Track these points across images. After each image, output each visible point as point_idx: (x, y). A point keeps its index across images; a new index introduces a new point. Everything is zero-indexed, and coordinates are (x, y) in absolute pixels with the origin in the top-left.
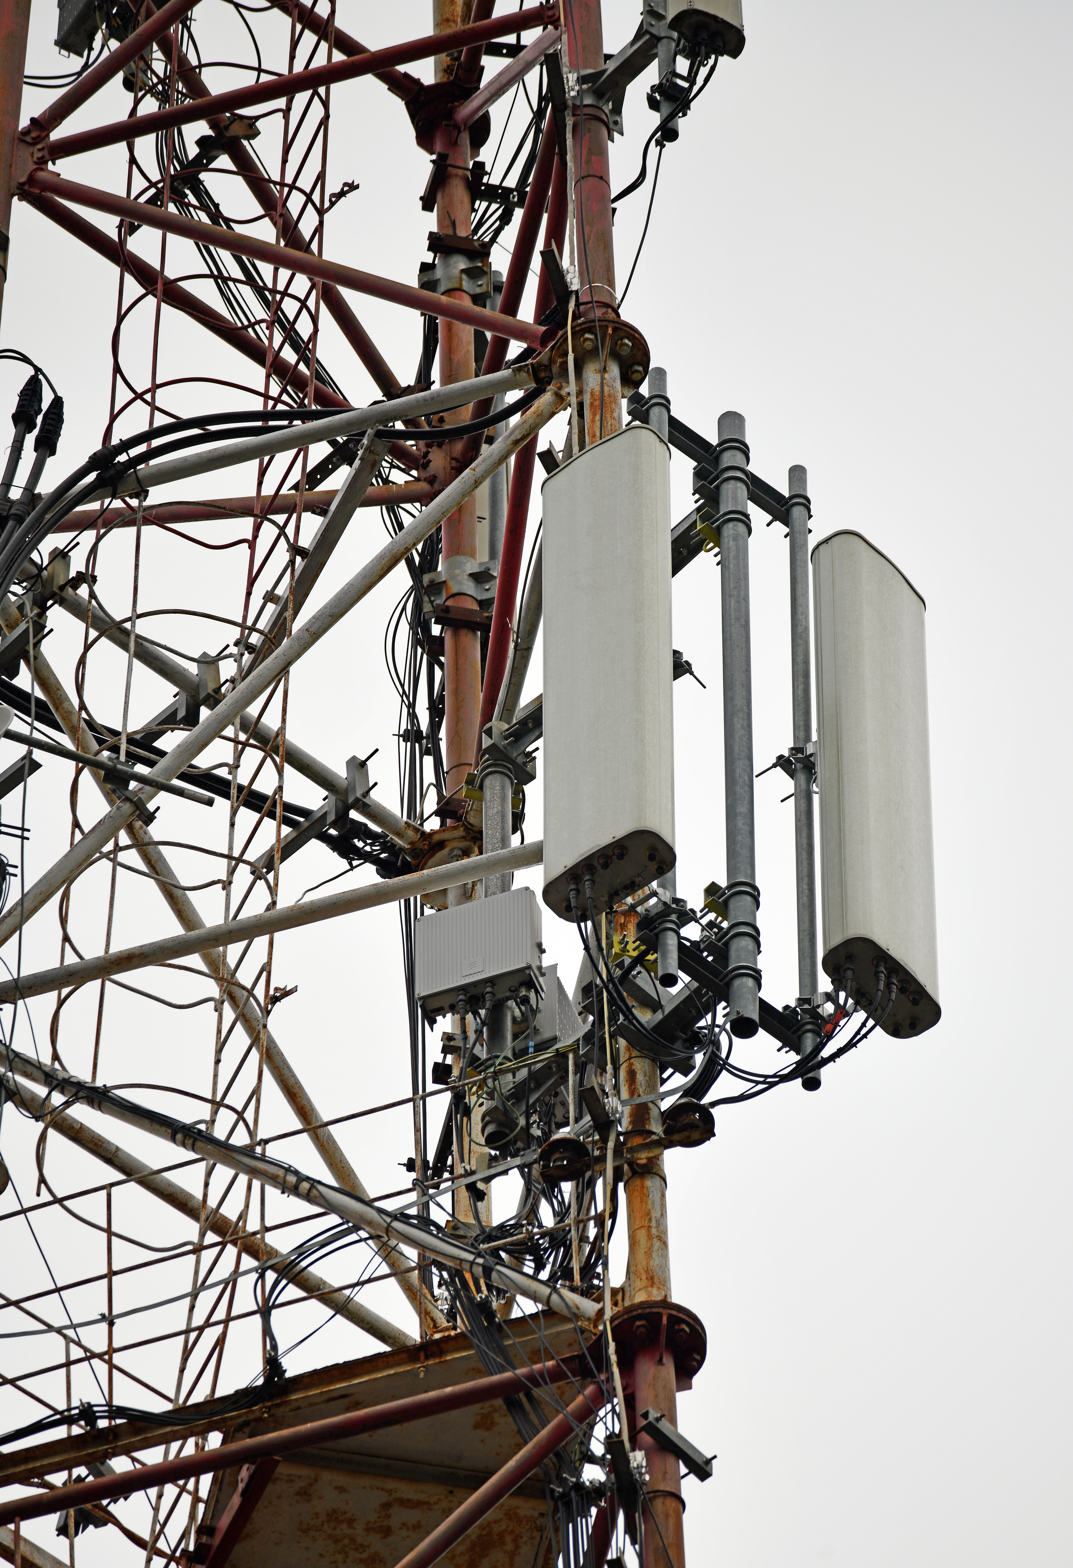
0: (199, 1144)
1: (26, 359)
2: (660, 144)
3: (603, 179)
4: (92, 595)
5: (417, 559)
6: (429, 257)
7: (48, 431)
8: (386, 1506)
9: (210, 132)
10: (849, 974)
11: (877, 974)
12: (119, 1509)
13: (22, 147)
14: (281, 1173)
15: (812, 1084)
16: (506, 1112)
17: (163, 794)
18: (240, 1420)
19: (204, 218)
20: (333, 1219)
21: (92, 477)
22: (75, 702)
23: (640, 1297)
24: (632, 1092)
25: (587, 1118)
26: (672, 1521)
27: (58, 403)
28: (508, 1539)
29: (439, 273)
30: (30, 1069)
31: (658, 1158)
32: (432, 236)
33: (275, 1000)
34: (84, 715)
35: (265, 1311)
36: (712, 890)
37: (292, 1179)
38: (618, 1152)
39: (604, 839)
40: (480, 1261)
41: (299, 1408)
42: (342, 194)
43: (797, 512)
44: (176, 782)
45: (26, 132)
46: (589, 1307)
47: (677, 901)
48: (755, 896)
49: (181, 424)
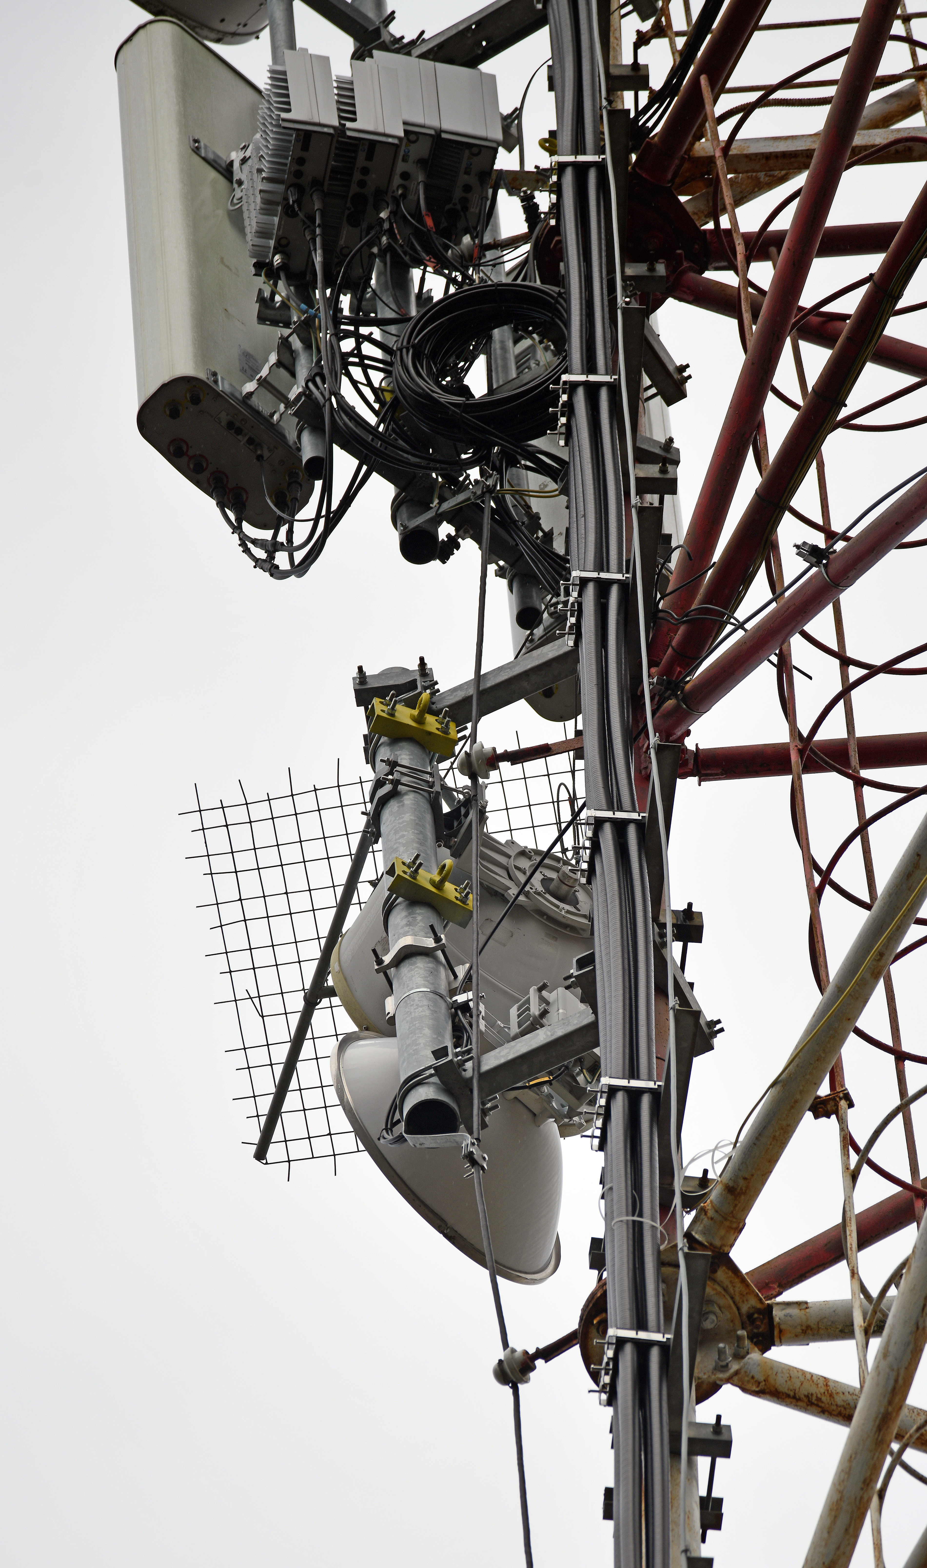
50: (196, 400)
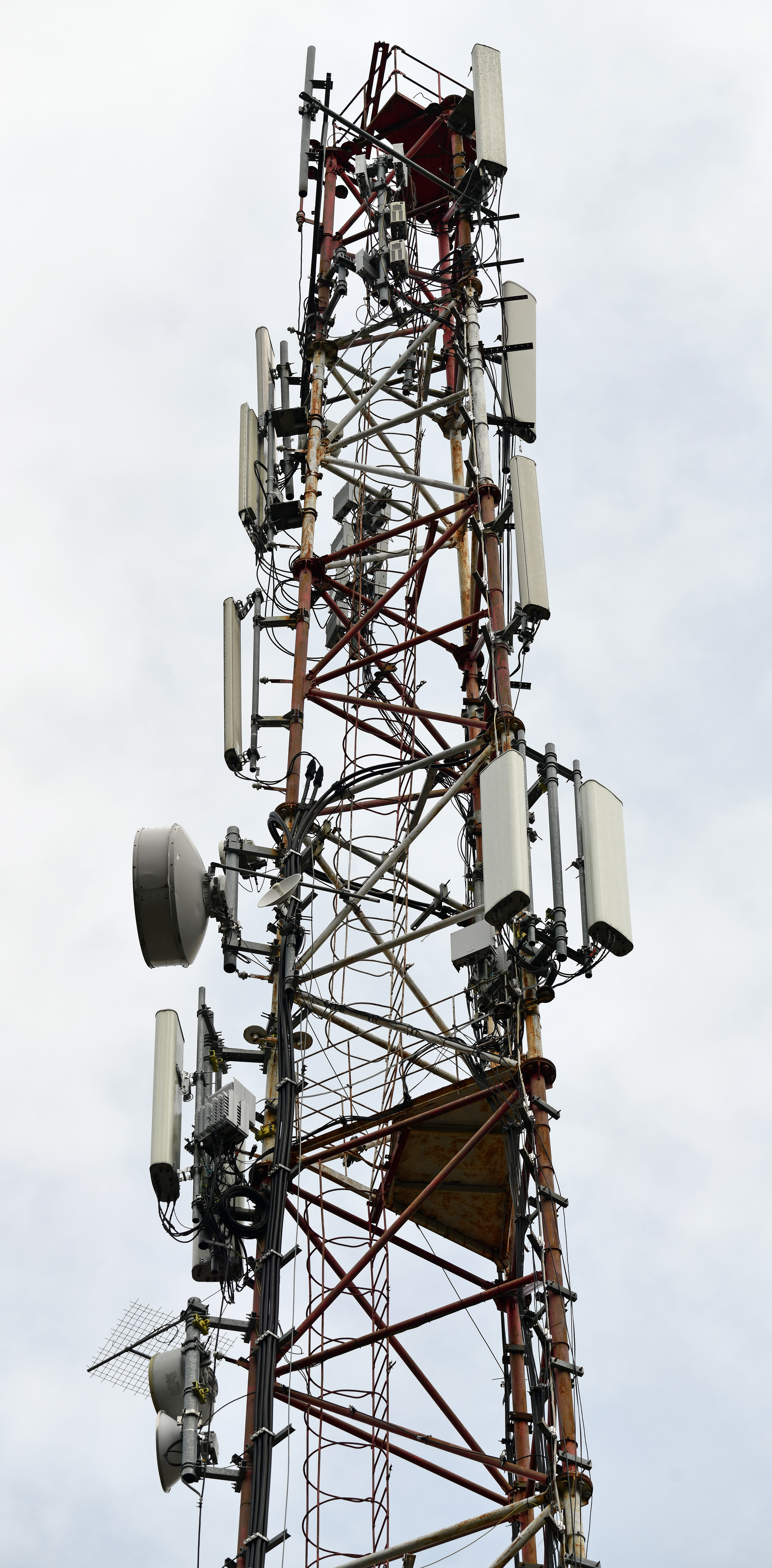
0: (378, 1021)
1: (310, 755)
2: (524, 653)
3: (506, 668)
4: (340, 835)
5: (466, 813)
6: (464, 707)
7: (318, 778)
8: (454, 1142)
9: (379, 670)
10: (598, 935)
11: (608, 934)
12: (363, 1154)
13: (307, 681)
14: (406, 1027)
15: (589, 976)
16: (486, 998)
17: (362, 900)
18: (397, 1116)
19: (381, 701)
20: (425, 1042)
21: (333, 792)
22: (335, 873)
23: (532, 1057)
24: (526, 986)
25: (510, 997)
26: (545, 1135)
27: (321, 768)
28: (499, 1150)
29: (468, 712)
30: (319, 1002)
31: (536, 1007)
32: (464, 699)
33: (407, 969)
34: (338, 877)
35: (403, 1077)
36: (549, 911)
37: (410, 1029)
38: (521, 1007)
39: (504, 895)
40: (476, 1051)
41: (417, 1110)
42: (421, 685)
43: (577, 776)
44: (367, 896)
45: (308, 676)
46: (513, 1062)
47: (533, 915)
48: (564, 912)
49: (364, 770)
50: (168, 1171)
